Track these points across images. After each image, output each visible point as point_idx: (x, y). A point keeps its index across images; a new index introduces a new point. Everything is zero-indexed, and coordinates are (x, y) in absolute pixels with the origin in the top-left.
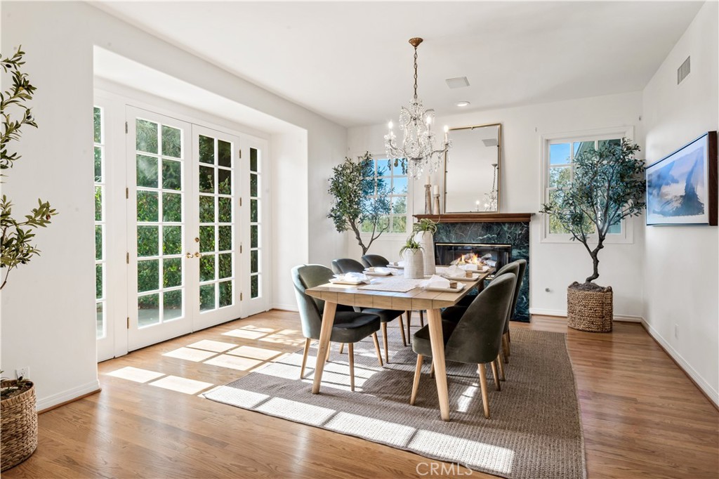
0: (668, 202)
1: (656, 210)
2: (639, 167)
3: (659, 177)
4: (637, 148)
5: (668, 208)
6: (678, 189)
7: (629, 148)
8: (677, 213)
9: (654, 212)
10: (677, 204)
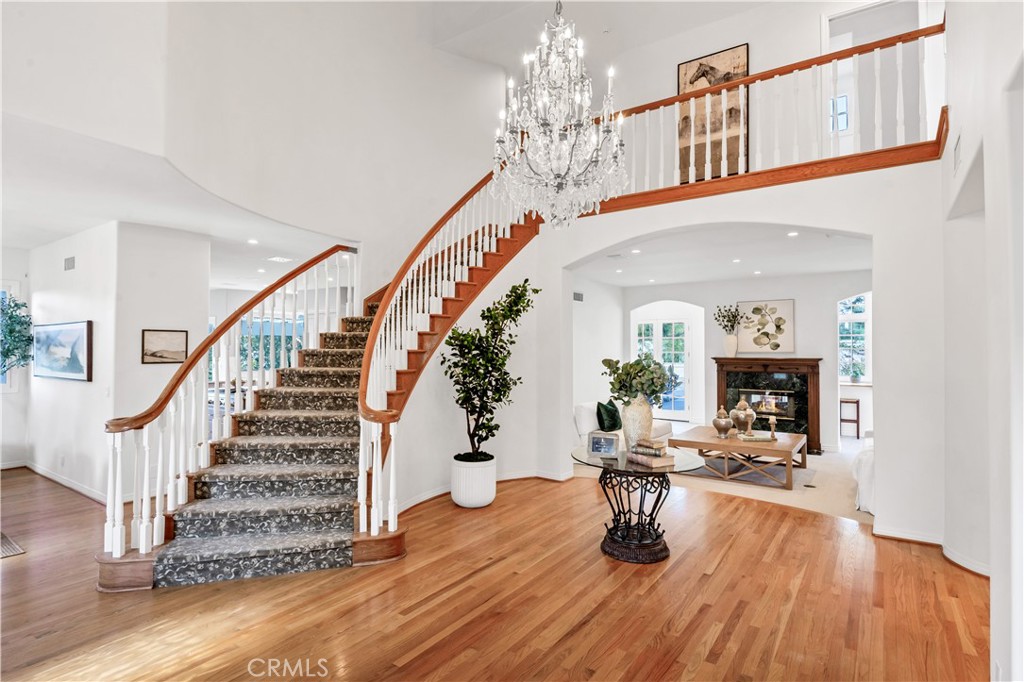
0: (56, 360)
1: (45, 364)
2: (27, 323)
3: (48, 337)
4: (24, 305)
5: (55, 365)
6: (66, 353)
7: (16, 305)
8: (64, 369)
9: (43, 366)
10: (65, 363)
